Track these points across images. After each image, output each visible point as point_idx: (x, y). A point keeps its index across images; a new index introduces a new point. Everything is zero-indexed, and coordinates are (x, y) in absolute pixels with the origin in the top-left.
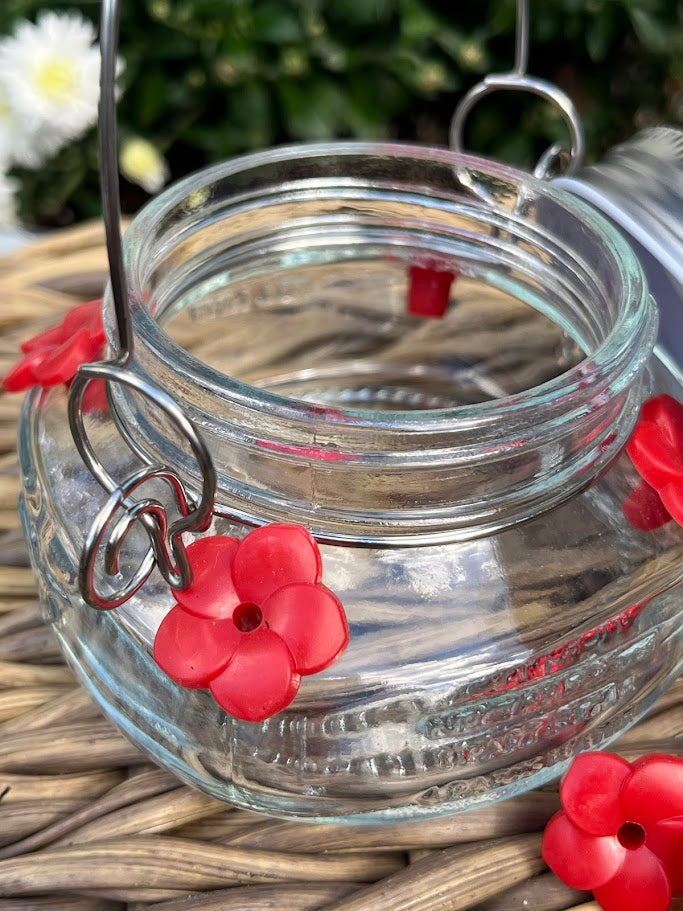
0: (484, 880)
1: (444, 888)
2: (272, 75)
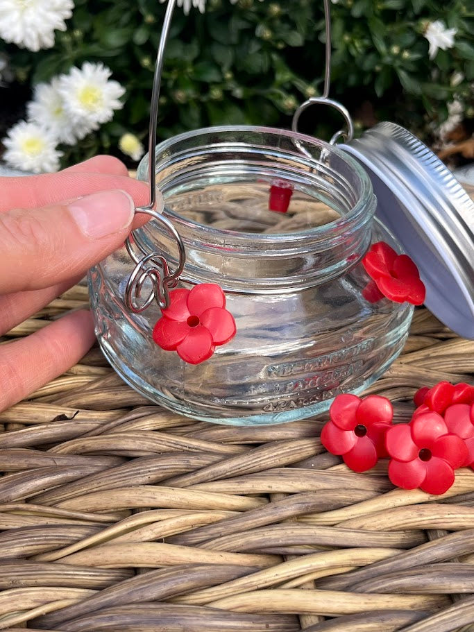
0: (293, 453)
1: (275, 454)
2: (204, 99)
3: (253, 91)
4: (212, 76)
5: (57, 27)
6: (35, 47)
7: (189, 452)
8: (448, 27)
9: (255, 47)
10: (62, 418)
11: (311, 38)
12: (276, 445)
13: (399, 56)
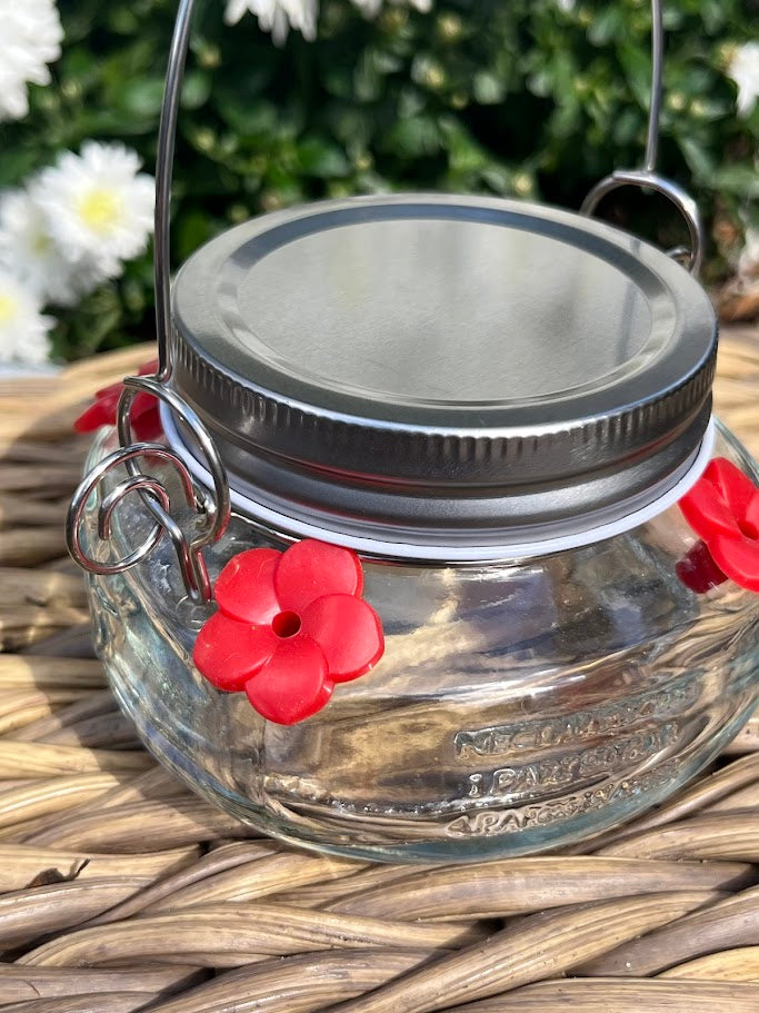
0: (584, 940)
1: (545, 946)
4: (331, 165)
5: (32, 78)
7: (347, 952)
9: (411, 104)
10: (50, 879)
12: (543, 924)
13: (683, 114)
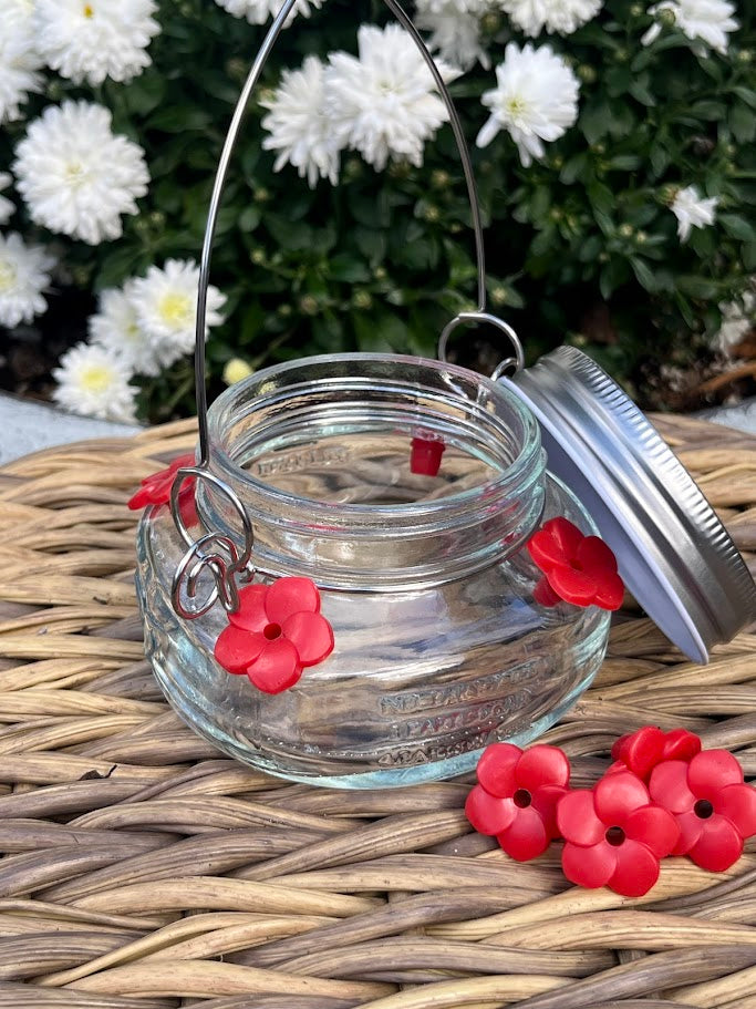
0: (427, 831)
1: (399, 833)
2: (345, 307)
3: (419, 294)
4: (357, 274)
5: (124, 210)
6: (94, 238)
7: (273, 828)
8: (704, 195)
9: (414, 233)
10: (92, 776)
11: (502, 214)
12: (401, 819)
13: (630, 240)
